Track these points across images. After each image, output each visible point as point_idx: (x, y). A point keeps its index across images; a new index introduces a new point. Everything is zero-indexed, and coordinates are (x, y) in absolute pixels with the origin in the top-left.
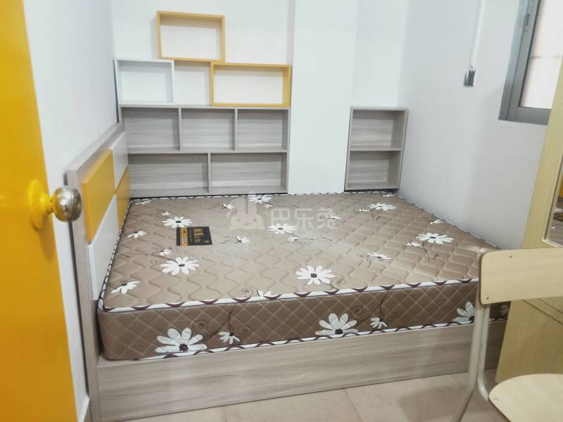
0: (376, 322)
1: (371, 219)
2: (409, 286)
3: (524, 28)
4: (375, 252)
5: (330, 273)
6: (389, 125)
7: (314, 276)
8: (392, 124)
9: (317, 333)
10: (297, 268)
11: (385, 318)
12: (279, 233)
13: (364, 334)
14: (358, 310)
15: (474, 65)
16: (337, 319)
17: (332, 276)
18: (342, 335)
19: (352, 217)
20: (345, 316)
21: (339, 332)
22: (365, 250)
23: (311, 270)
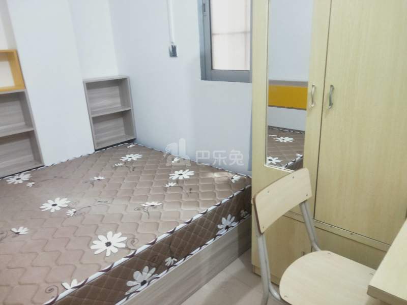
0: (169, 261)
1: (128, 171)
2: (186, 224)
3: (203, 14)
4: (147, 201)
5: (121, 236)
6: (116, 90)
7: (108, 244)
8: (118, 89)
9: (127, 293)
10: (89, 243)
11: (174, 255)
12: (55, 210)
13: (163, 274)
14: (155, 259)
15: (174, 40)
16: (140, 274)
17: (125, 238)
18: (147, 284)
19: (113, 173)
20: (146, 268)
21: (143, 283)
22: (138, 202)
23: (104, 240)
